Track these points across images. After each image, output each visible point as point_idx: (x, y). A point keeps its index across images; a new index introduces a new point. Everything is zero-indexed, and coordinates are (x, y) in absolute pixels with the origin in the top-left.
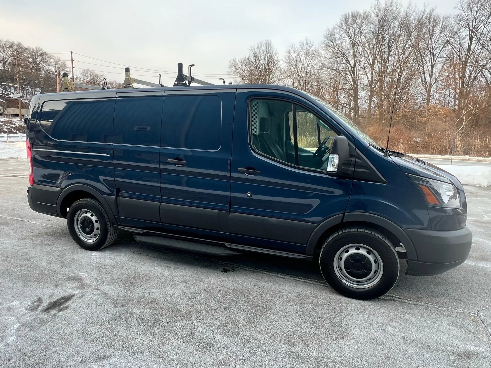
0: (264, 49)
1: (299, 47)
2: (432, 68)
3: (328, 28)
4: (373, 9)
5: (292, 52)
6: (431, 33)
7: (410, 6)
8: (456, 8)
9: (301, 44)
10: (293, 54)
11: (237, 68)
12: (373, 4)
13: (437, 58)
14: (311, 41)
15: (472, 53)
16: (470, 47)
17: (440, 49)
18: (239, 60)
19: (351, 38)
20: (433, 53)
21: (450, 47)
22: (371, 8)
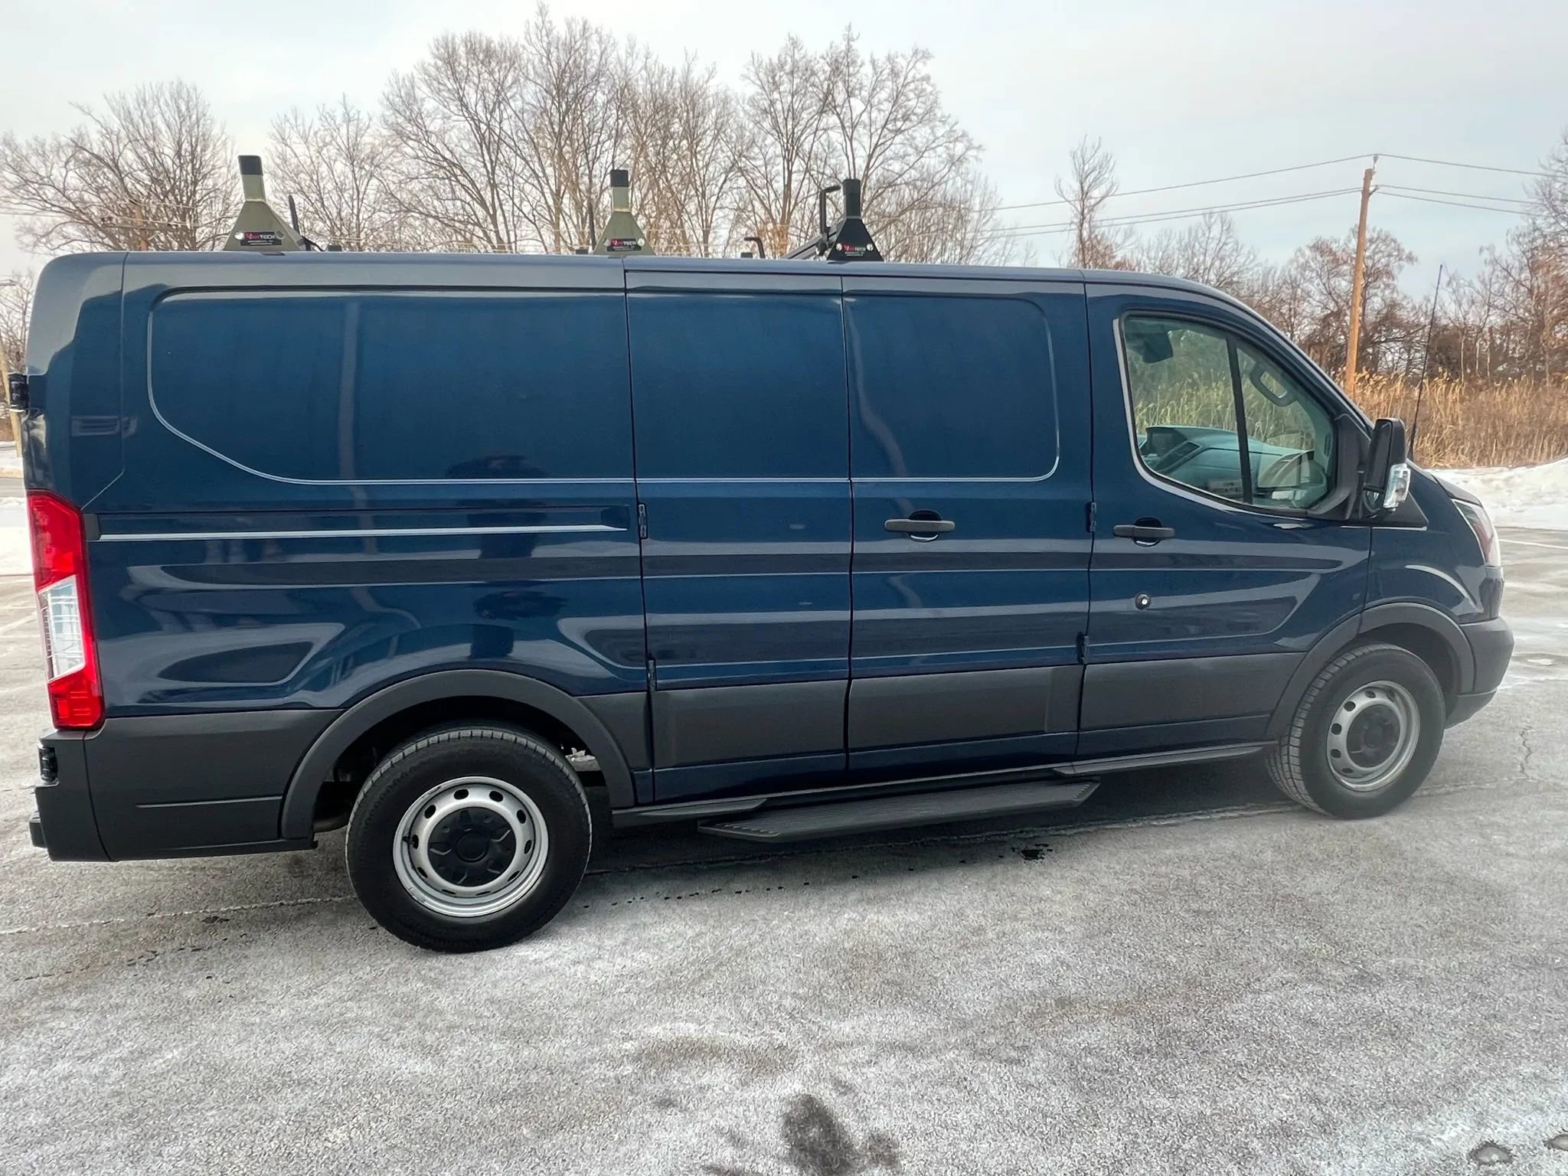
0: (171, 116)
1: (317, 125)
2: (706, 234)
3: (396, 76)
4: (534, 39)
5: (294, 139)
6: (692, 134)
7: (632, 47)
8: (745, 77)
9: (327, 117)
10: (300, 149)
11: (29, 176)
12: (532, 25)
13: (714, 209)
14: (359, 112)
15: (796, 204)
16: (788, 186)
17: (720, 184)
18: (29, 145)
19: (474, 118)
20: (704, 195)
21: (742, 182)
22: (528, 33)
